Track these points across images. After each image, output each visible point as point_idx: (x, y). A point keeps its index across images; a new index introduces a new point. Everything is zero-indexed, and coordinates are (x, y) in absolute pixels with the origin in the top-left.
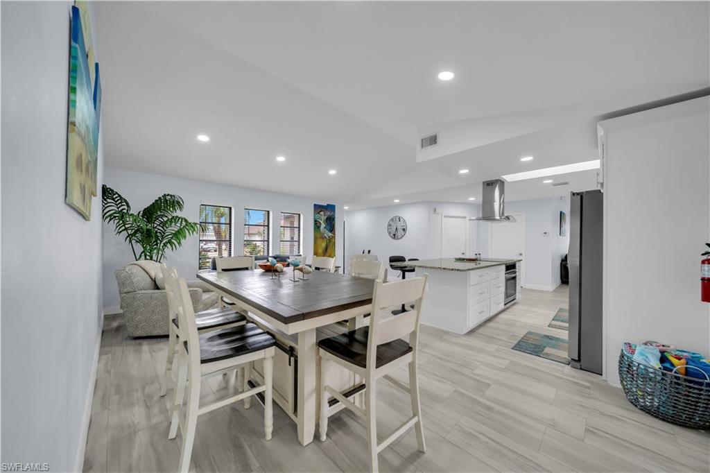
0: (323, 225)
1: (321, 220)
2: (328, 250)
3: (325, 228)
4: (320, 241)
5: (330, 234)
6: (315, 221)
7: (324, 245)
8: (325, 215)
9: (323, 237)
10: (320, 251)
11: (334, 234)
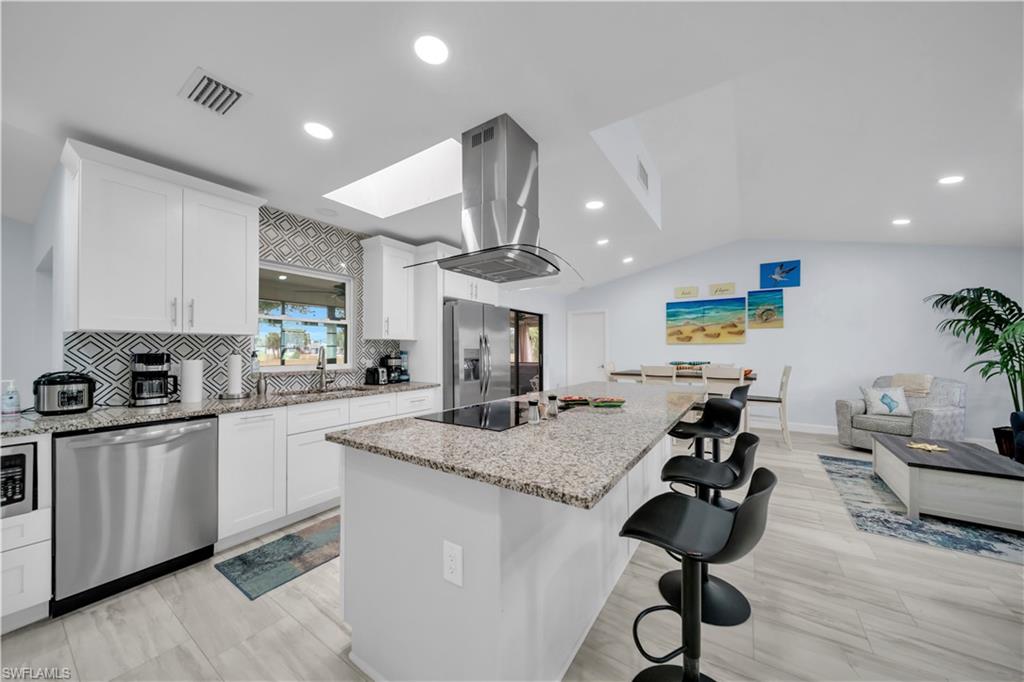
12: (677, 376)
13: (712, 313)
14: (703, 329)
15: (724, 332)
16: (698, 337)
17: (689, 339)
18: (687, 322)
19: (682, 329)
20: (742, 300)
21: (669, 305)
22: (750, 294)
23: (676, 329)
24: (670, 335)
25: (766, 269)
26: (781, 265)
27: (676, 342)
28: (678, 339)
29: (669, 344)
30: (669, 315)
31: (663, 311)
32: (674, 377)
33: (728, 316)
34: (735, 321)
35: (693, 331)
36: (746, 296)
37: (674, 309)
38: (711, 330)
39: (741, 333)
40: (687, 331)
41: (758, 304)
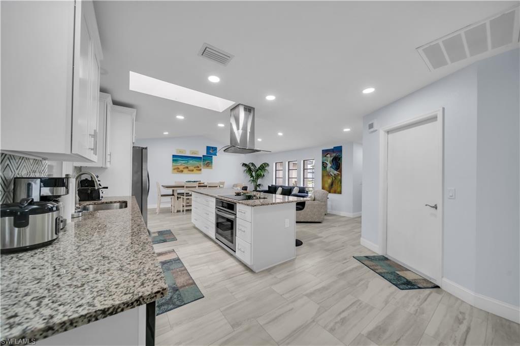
0: (329, 165)
1: (327, 161)
2: (334, 186)
3: (331, 167)
4: (326, 178)
5: (336, 172)
6: (323, 163)
7: (330, 181)
8: (331, 157)
9: (329, 175)
10: (327, 186)
11: (341, 172)
12: (199, 186)
13: (191, 162)
14: (187, 168)
15: (195, 169)
16: (185, 171)
17: (182, 171)
18: (181, 164)
19: (179, 167)
20: (201, 158)
21: (174, 156)
22: (203, 156)
23: (176, 167)
24: (174, 169)
25: (208, 148)
26: (213, 148)
27: (176, 172)
28: (178, 171)
29: (173, 173)
30: (173, 160)
31: (171, 158)
32: (197, 187)
33: (196, 163)
34: (199, 166)
35: (184, 168)
36: (202, 156)
37: (176, 158)
38: (191, 168)
39: (200, 170)
40: (181, 168)
41: (205, 160)
